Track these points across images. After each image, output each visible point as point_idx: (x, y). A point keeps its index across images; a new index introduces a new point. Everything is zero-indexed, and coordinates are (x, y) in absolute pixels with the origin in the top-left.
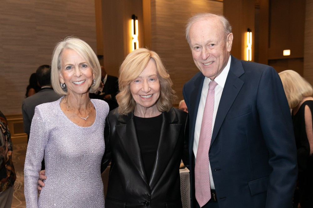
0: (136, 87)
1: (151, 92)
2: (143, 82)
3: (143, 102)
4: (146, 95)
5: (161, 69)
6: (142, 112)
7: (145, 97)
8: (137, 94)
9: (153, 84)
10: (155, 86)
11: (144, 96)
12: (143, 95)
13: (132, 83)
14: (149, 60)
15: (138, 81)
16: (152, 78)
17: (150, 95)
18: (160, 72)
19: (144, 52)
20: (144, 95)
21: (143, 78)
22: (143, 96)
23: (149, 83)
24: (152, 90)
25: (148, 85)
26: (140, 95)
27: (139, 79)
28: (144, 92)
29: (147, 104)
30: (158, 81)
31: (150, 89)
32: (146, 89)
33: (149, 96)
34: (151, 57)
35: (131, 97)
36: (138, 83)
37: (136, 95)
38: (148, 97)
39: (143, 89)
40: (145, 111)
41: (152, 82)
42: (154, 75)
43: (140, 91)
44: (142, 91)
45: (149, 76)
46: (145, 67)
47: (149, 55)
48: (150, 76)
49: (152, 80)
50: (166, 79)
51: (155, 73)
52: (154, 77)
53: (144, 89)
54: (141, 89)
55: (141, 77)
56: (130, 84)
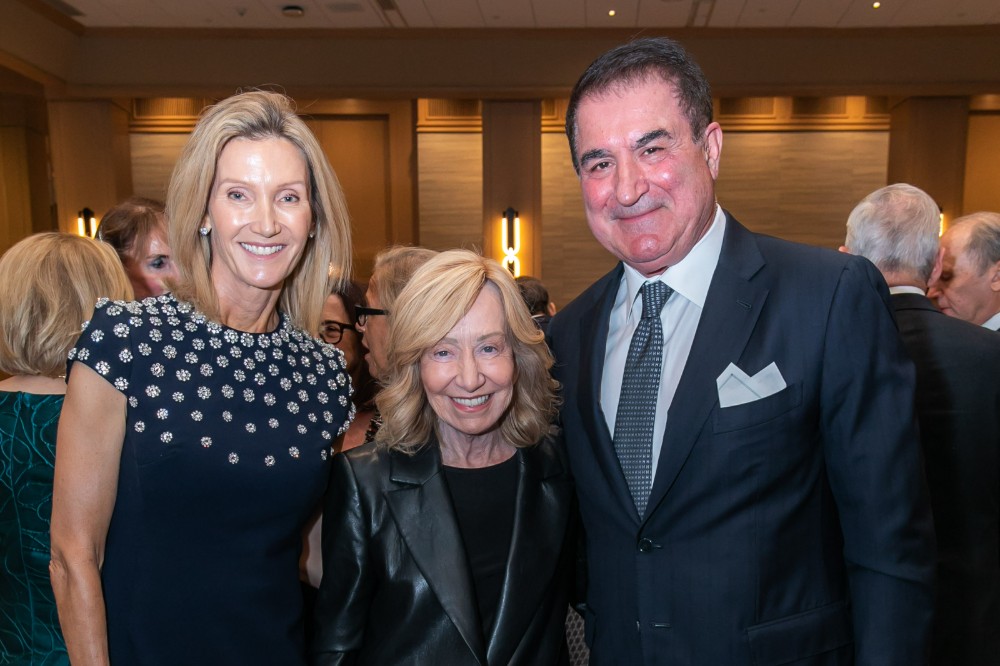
0: (439, 372)
1: (487, 389)
2: (461, 359)
3: (459, 416)
4: (470, 399)
5: (516, 313)
6: (459, 449)
7: (467, 402)
8: (442, 392)
9: (490, 364)
10: (497, 368)
11: (463, 401)
12: (461, 398)
13: (426, 359)
14: (480, 289)
15: (444, 353)
16: (487, 343)
17: (481, 396)
18: (514, 325)
19: (464, 262)
20: (465, 398)
21: (459, 345)
22: (459, 401)
23: (479, 359)
24: (488, 383)
25: (477, 366)
26: (451, 398)
27: (449, 347)
28: (464, 388)
29: (473, 424)
30: (507, 353)
31: (482, 379)
32: (470, 380)
33: (480, 400)
34: (487, 279)
35: (424, 403)
36: (444, 359)
37: (439, 397)
38: (475, 402)
39: (459, 380)
40: (469, 446)
41: (489, 356)
42: (496, 334)
43: (452, 384)
44: (457, 385)
45: (479, 336)
46: (466, 310)
47: (481, 272)
48: (483, 338)
49: (488, 349)
50: (532, 347)
51: (498, 328)
52: (497, 339)
53: (462, 377)
54: (454, 378)
55: (454, 342)
56: (419, 361)
